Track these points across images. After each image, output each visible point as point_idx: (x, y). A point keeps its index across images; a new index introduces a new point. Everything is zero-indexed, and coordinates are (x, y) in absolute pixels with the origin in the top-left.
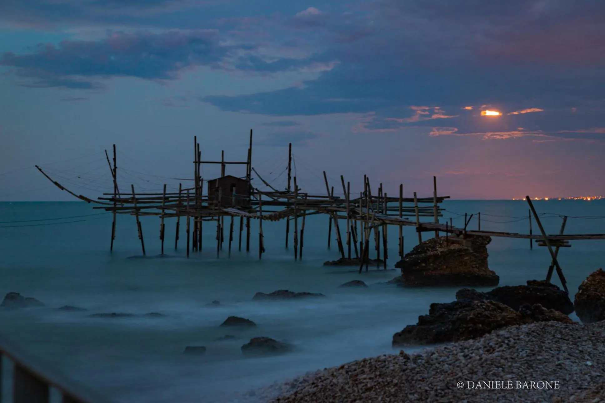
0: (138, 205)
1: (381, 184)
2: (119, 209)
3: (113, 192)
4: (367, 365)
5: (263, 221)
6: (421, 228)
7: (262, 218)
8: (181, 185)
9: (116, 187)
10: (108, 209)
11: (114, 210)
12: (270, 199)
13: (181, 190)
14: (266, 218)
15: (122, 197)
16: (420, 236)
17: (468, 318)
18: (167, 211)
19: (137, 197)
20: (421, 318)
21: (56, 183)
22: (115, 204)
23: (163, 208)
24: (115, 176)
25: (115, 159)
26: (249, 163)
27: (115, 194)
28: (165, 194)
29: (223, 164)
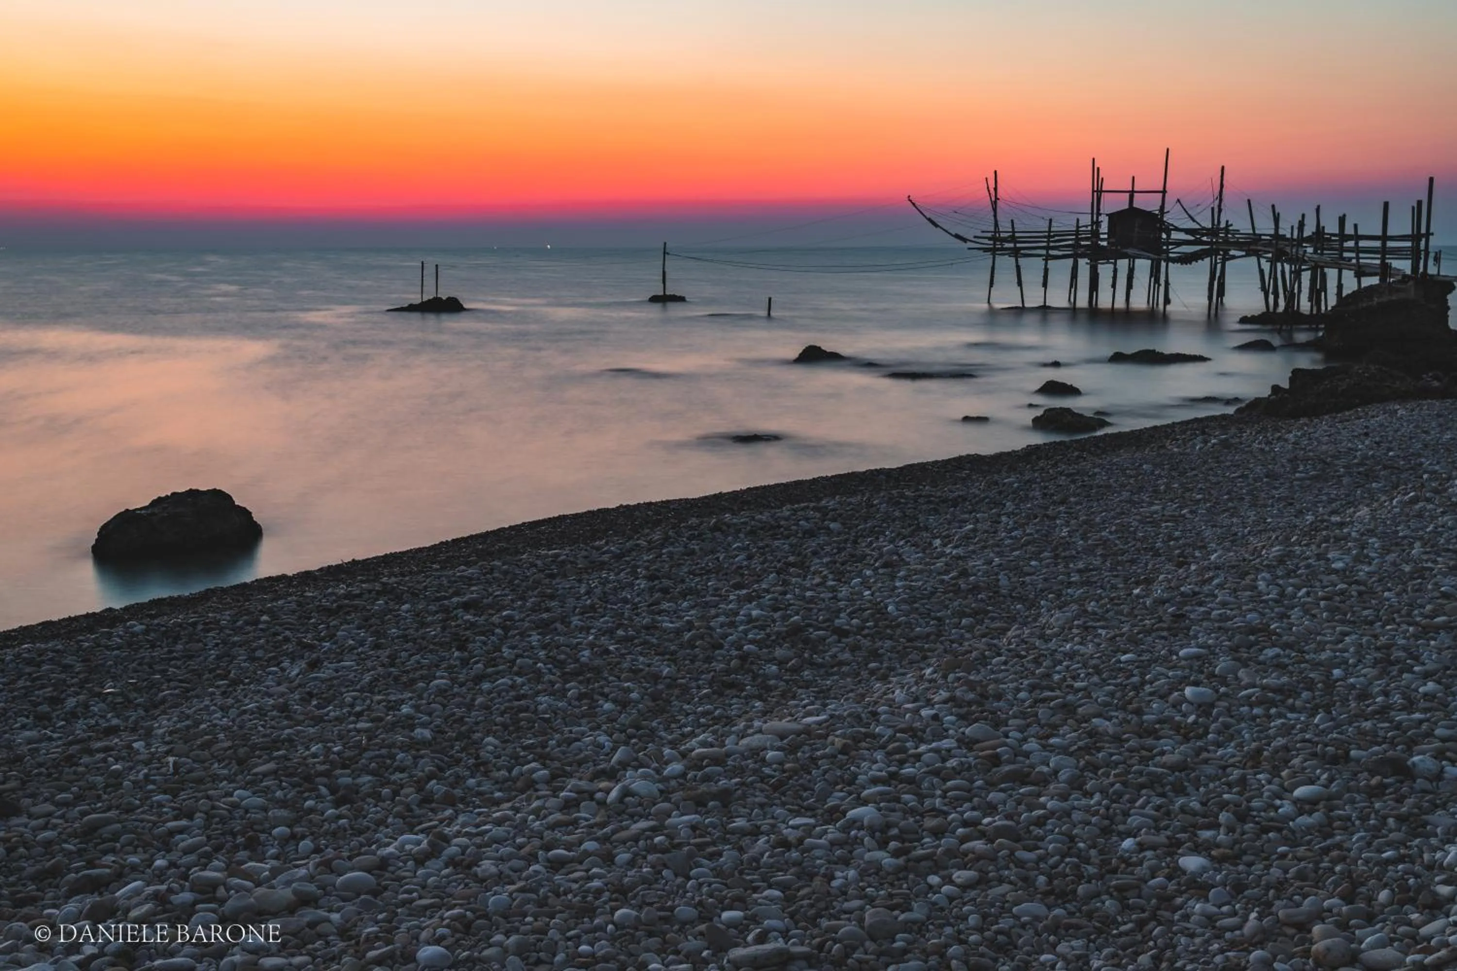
0: (1018, 245)
1: (1303, 216)
2: (998, 249)
3: (992, 229)
4: (1214, 444)
5: (1170, 264)
6: (1360, 273)
7: (1169, 260)
8: (1078, 220)
9: (996, 225)
10: (986, 250)
11: (993, 251)
12: (1190, 238)
13: (1078, 227)
14: (1174, 260)
15: (1002, 235)
16: (1359, 283)
17: (1340, 389)
18: (1051, 252)
19: (1017, 235)
20: (1276, 389)
21: (929, 220)
22: (995, 244)
23: (1048, 248)
24: (995, 210)
25: (995, 189)
26: (1164, 192)
27: (995, 232)
28: (1050, 231)
29: (1132, 193)
